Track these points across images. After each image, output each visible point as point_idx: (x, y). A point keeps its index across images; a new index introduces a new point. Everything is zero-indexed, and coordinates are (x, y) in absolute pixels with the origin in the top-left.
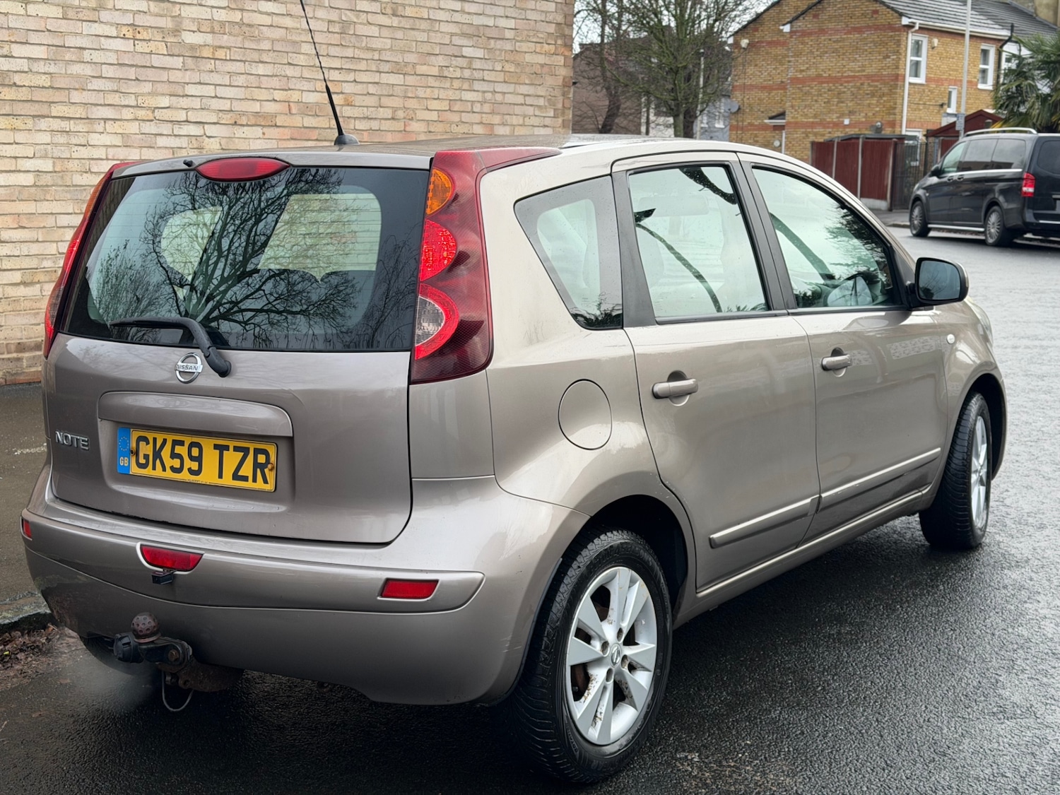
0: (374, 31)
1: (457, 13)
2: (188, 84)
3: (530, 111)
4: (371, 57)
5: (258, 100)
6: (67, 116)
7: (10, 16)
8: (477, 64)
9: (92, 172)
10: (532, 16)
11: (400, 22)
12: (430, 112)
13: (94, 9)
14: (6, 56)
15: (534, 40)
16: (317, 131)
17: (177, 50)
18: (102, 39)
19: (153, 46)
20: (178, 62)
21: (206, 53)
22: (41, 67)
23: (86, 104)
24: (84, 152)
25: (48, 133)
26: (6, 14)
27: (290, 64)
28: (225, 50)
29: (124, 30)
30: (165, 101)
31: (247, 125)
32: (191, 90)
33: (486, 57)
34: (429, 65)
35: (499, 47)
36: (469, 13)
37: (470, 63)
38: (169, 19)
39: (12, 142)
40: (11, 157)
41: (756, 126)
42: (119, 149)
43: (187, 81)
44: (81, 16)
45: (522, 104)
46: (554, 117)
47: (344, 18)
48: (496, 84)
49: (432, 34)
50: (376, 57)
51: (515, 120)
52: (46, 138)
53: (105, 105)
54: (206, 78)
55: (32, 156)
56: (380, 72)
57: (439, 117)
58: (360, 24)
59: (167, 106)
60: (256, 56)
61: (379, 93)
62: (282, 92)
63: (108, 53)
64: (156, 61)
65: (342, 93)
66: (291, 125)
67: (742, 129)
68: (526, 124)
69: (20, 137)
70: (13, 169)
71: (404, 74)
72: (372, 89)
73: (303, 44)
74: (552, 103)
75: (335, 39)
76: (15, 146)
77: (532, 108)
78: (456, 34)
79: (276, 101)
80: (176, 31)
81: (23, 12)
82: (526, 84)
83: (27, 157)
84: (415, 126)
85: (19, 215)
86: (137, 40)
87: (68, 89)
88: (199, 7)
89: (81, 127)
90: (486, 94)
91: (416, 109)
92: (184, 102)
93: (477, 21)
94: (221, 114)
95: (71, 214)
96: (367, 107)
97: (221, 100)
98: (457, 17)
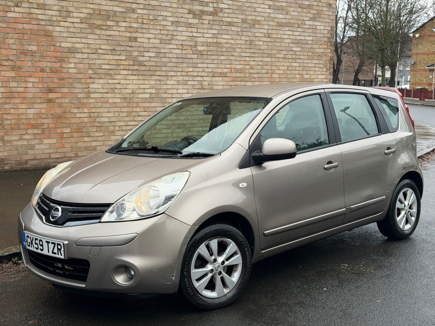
0: (261, 43)
1: (291, 36)
2: (198, 63)
3: (317, 69)
4: (260, 52)
5: (221, 68)
6: (160, 75)
7: (144, 43)
8: (298, 53)
9: (167, 93)
10: (318, 35)
11: (271, 40)
12: (280, 71)
13: (170, 40)
14: (142, 56)
15: (319, 44)
16: (241, 78)
17: (195, 52)
18: (172, 50)
19: (188, 51)
20: (195, 56)
21: (205, 53)
22: (153, 59)
23: (166, 71)
24: (165, 87)
25: (154, 81)
26: (143, 43)
27: (232, 55)
28: (211, 52)
29: (179, 46)
30: (191, 69)
31: (217, 77)
32: (199, 65)
33: (301, 51)
34: (280, 54)
35: (306, 47)
36: (295, 35)
37: (295, 53)
38: (193, 42)
39: (143, 83)
40: (143, 89)
41: (422, 69)
42: (176, 85)
43: (198, 62)
44: (166, 42)
45: (314, 67)
46: (326, 71)
47: (251, 39)
48: (305, 60)
49: (282, 43)
50: (262, 52)
51: (311, 73)
52: (153, 82)
53: (172, 71)
54: (205, 61)
55: (149, 88)
56: (263, 57)
57: (283, 72)
58: (257, 41)
59: (192, 71)
60: (221, 53)
61: (262, 64)
62: (229, 65)
63: (174, 54)
64: (189, 56)
65: (249, 65)
66: (232, 76)
67: (416, 71)
68: (315, 74)
69: (146, 82)
70: (143, 92)
71: (271, 58)
72: (260, 63)
73: (237, 49)
74: (325, 66)
75: (248, 46)
76: (144, 85)
77: (318, 68)
78: (290, 43)
79: (227, 68)
80: (195, 46)
81: (148, 42)
82: (316, 60)
83: (148, 89)
84: (275, 76)
85: (145, 107)
86: (183, 49)
87: (161, 66)
88: (203, 38)
89: (164, 78)
90: (301, 64)
91: (275, 70)
92: (197, 70)
93: (298, 38)
94: (209, 73)
95: (160, 107)
96: (258, 69)
97: (209, 68)
98: (291, 37)
